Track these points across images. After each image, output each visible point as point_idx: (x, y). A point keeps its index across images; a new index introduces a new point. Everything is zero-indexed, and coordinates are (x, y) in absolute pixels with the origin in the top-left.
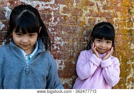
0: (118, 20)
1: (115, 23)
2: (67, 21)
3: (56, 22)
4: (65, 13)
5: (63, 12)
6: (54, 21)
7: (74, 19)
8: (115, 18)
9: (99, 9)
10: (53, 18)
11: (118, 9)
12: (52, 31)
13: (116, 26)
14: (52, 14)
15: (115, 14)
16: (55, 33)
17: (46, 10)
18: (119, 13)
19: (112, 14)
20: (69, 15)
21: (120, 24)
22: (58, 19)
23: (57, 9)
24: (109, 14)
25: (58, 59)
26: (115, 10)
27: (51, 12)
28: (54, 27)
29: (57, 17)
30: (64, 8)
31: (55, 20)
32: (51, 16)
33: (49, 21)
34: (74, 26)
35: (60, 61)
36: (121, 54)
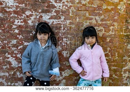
0: (115, 28)
1: (111, 30)
2: (72, 30)
3: (65, 30)
4: (70, 25)
5: (69, 25)
6: (63, 30)
7: (77, 28)
8: (112, 27)
9: (97, 21)
10: (62, 28)
11: (114, 21)
12: (62, 35)
13: (113, 32)
14: (62, 26)
15: (111, 24)
16: (64, 36)
17: (58, 24)
18: (116, 24)
19: (109, 25)
20: (73, 26)
21: (117, 30)
22: (66, 28)
23: (65, 23)
24: (106, 24)
25: (65, 51)
26: (112, 22)
27: (61, 25)
28: (63, 33)
29: (65, 27)
30: (70, 22)
31: (64, 29)
33: (60, 30)
34: (77, 32)
36: (117, 51)
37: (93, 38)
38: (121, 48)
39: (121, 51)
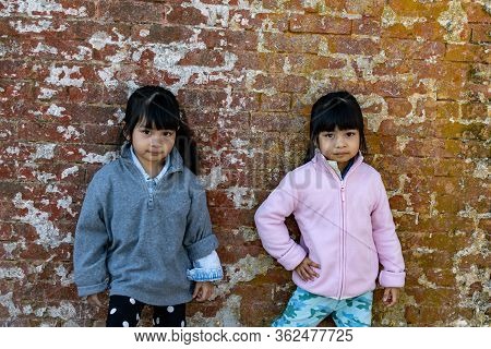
0: (429, 98)
1: (414, 107)
2: (264, 106)
3: (238, 108)
4: (260, 87)
5: (254, 86)
6: (231, 106)
7: (284, 99)
8: (416, 96)
9: (359, 74)
10: (229, 100)
11: (426, 72)
12: (227, 126)
13: (421, 115)
14: (228, 90)
15: (414, 85)
16: (234, 130)
17: (214, 83)
18: (430, 83)
19: (404, 86)
20: (270, 92)
21: (436, 109)
22: (242, 101)
23: (239, 79)
24: (393, 86)
25: (240, 186)
26: (414, 76)
27: (226, 86)
28: (231, 119)
29: (240, 96)
30: (259, 78)
31: (235, 103)
32: (224, 96)
33: (221, 106)
34: (284, 114)
35: (244, 190)
36: (433, 188)
37: (349, 134)
38: (449, 175)
39: (449, 188)
